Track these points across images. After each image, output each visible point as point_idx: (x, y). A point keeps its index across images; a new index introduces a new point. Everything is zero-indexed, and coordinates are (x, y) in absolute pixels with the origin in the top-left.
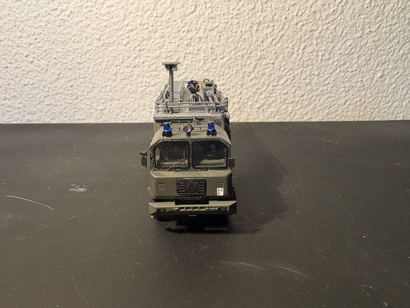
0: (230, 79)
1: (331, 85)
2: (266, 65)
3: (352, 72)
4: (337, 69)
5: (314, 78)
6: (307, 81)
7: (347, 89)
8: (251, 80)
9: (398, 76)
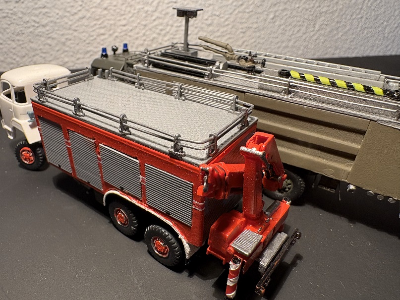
0: (133, 19)
1: (230, 26)
2: (168, 3)
3: (248, 13)
4: (235, 10)
5: (214, 19)
6: (209, 22)
7: (244, 30)
8: (154, 20)
9: (286, 17)
